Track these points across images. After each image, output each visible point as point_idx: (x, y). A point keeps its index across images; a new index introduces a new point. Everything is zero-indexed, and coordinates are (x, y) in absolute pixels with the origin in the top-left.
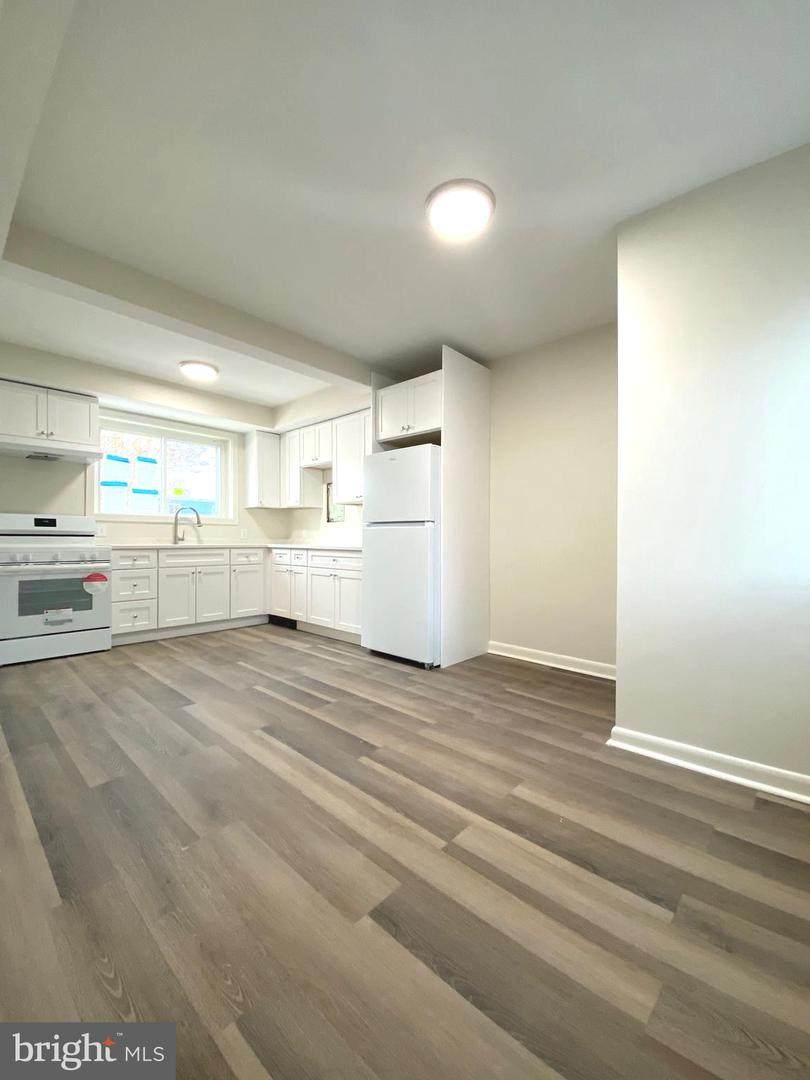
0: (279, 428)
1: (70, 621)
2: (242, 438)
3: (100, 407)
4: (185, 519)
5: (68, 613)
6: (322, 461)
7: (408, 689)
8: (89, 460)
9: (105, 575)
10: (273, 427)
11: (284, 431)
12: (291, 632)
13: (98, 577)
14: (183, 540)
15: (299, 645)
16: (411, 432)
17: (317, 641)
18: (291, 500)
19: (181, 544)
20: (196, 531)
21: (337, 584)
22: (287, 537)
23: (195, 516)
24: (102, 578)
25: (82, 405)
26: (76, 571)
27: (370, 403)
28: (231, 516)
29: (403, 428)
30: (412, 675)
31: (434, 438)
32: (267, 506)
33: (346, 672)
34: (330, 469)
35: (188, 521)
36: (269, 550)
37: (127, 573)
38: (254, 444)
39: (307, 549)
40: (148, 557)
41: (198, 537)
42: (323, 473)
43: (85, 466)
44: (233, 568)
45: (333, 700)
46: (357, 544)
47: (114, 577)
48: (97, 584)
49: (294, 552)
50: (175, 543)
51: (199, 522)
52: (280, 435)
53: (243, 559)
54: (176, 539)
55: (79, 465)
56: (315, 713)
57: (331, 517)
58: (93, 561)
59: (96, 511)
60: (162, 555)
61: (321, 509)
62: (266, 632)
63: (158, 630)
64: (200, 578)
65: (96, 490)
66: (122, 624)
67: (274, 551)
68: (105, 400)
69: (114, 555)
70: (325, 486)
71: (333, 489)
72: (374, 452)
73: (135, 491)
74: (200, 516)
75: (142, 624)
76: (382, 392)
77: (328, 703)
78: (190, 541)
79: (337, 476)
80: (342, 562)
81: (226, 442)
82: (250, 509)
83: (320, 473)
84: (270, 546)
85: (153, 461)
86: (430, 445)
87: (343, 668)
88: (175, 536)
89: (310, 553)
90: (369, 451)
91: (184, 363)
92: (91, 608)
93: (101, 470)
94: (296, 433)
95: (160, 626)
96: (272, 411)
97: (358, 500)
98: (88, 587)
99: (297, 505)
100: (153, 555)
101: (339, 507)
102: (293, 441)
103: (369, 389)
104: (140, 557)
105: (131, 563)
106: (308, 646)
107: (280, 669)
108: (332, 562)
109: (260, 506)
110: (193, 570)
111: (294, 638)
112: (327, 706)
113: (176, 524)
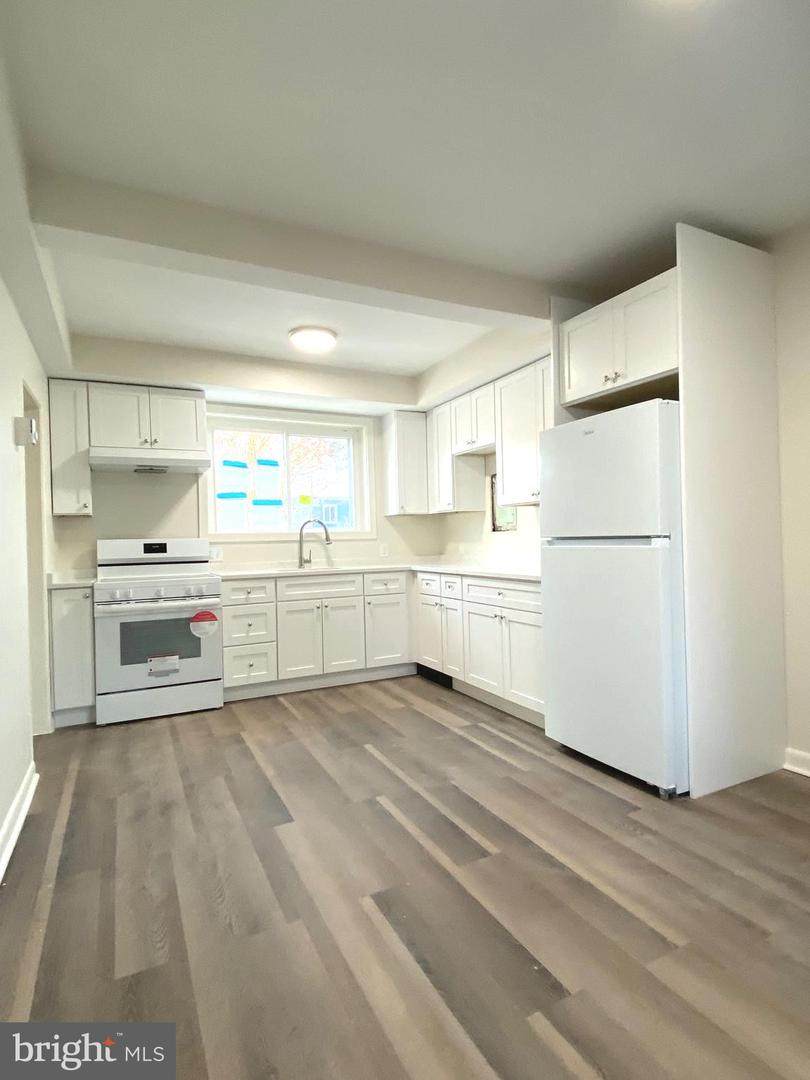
0: (423, 403)
1: (176, 671)
2: (379, 422)
3: (208, 402)
4: (314, 535)
5: (174, 661)
6: (481, 444)
7: (630, 842)
8: (200, 469)
9: (215, 613)
10: (416, 404)
11: (432, 404)
12: (444, 694)
13: (205, 616)
14: (309, 561)
15: (454, 721)
16: (622, 383)
17: (480, 715)
18: (442, 502)
19: (307, 569)
20: (326, 550)
21: (505, 630)
22: (439, 552)
23: (322, 530)
24: (213, 618)
25: (186, 403)
26: (181, 609)
27: (549, 346)
28: (368, 528)
29: (607, 379)
30: (636, 809)
31: (666, 388)
32: (412, 512)
33: (519, 786)
34: (493, 454)
35: (315, 537)
36: (414, 573)
37: (241, 610)
38: (393, 429)
39: (462, 576)
40: (265, 587)
41: (328, 558)
42: (484, 459)
43: (197, 476)
44: (368, 599)
45: (493, 849)
46: (534, 570)
47: (226, 615)
48: (205, 625)
49: (444, 579)
50: (301, 566)
51: (327, 539)
52: (425, 413)
53: (380, 588)
54: (302, 562)
55: (188, 476)
56: (459, 873)
57: (498, 524)
58: (201, 597)
59: (211, 530)
60: (281, 584)
61: (484, 512)
62: (412, 690)
63: (279, 682)
64: (327, 616)
65: (210, 504)
66: (236, 675)
67: (419, 575)
68: (212, 393)
69: (225, 588)
70: (488, 479)
71: (498, 481)
72: (557, 424)
73: (256, 503)
74: (330, 530)
75: (261, 674)
76: (571, 325)
77: (484, 853)
78: (318, 565)
79: (503, 464)
80: (511, 598)
81: (358, 431)
82: (389, 518)
83: (481, 461)
84: (414, 568)
85: (275, 464)
86: (658, 401)
87: (514, 777)
88: (301, 558)
89: (467, 581)
90: (550, 424)
91: (294, 330)
92: (200, 656)
93: (215, 480)
94: (446, 408)
95: (280, 678)
96: (413, 381)
97: (533, 499)
98: (198, 629)
99: (450, 509)
100: (270, 585)
101: (510, 510)
102: (443, 418)
103: (547, 325)
104: (253, 588)
105: (244, 597)
106: (467, 723)
107: (419, 767)
108: (496, 596)
109: (402, 512)
110: (318, 603)
111: (446, 707)
112: (482, 861)
113: (301, 542)
